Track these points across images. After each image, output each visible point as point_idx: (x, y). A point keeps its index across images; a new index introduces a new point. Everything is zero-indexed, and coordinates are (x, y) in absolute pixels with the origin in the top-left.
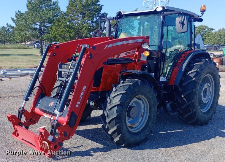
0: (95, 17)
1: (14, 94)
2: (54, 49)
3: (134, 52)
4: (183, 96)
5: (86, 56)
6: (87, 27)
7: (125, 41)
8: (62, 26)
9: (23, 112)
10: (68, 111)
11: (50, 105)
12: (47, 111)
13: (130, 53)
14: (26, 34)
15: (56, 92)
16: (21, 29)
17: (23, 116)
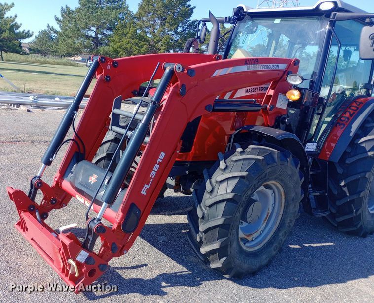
0: (180, 25)
1: (43, 137)
2: (108, 67)
3: (266, 89)
4: (343, 184)
5: (171, 89)
6: (166, 40)
7: (255, 64)
8: (129, 35)
9: (38, 185)
10: (124, 200)
11: (90, 181)
12: (83, 192)
13: (254, 90)
14: (74, 43)
15: (105, 151)
16: (68, 35)
17: (39, 191)
